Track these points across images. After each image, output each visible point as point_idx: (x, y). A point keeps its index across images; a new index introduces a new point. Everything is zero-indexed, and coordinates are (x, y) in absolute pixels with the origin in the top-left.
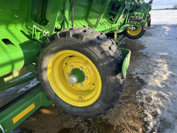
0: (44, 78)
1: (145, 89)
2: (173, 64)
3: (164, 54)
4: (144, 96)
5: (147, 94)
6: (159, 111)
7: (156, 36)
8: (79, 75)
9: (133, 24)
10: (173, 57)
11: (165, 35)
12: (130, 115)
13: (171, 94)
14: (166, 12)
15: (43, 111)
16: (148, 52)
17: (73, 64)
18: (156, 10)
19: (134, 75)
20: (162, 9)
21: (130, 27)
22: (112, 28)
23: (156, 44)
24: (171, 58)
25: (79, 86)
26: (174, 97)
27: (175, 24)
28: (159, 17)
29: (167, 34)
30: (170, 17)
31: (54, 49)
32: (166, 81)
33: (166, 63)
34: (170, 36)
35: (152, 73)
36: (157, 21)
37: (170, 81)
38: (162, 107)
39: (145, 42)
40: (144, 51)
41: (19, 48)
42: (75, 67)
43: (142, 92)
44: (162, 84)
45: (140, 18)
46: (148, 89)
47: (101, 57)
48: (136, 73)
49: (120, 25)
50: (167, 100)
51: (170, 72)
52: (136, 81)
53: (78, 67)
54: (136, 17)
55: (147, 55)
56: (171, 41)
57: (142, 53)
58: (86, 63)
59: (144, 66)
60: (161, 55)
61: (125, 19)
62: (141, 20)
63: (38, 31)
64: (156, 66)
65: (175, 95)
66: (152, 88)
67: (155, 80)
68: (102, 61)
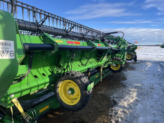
0: (57, 91)
1: (115, 107)
2: (141, 93)
3: (138, 85)
4: (114, 111)
5: (116, 110)
6: (120, 120)
7: (138, 70)
8: (72, 91)
9: (114, 62)
10: (143, 88)
11: (145, 70)
12: (102, 121)
13: (131, 111)
14: (156, 49)
15: (49, 116)
16: (127, 83)
17: (70, 86)
18: (147, 46)
19: (111, 98)
20: (153, 46)
21: (112, 64)
22: (98, 65)
23: (135, 77)
24: (142, 89)
25: (71, 96)
26: (132, 113)
27: (158, 60)
28: (147, 53)
29: (147, 69)
30: (156, 54)
31: (63, 79)
32: (131, 103)
33: (137, 92)
34: (149, 71)
35: (124, 98)
36: (144, 57)
37: (134, 104)
38: (123, 118)
39: (127, 75)
40: (124, 82)
41: (48, 77)
42: (71, 87)
43: (113, 109)
44: (128, 105)
45: (119, 59)
46: (118, 107)
47: (80, 83)
48: (113, 97)
49: (105, 63)
50: (127, 114)
51: (136, 98)
52: (112, 102)
53: (72, 87)
54: (117, 58)
55: (126, 85)
56: (147, 76)
57: (123, 83)
58: (76, 86)
59: (120, 93)
60: (136, 86)
61: (108, 59)
62: (120, 60)
63: (56, 70)
64: (129, 93)
65: (133, 112)
66: (121, 107)
67: (124, 102)
68: (81, 85)
